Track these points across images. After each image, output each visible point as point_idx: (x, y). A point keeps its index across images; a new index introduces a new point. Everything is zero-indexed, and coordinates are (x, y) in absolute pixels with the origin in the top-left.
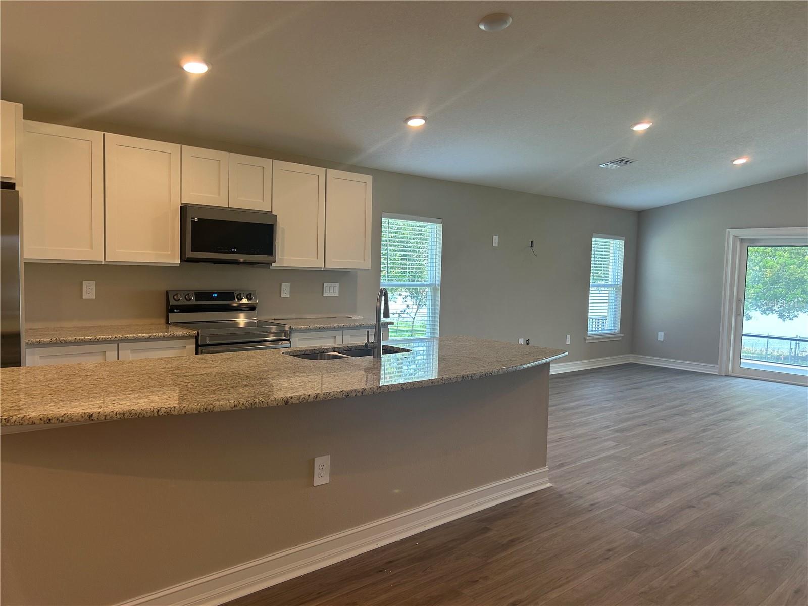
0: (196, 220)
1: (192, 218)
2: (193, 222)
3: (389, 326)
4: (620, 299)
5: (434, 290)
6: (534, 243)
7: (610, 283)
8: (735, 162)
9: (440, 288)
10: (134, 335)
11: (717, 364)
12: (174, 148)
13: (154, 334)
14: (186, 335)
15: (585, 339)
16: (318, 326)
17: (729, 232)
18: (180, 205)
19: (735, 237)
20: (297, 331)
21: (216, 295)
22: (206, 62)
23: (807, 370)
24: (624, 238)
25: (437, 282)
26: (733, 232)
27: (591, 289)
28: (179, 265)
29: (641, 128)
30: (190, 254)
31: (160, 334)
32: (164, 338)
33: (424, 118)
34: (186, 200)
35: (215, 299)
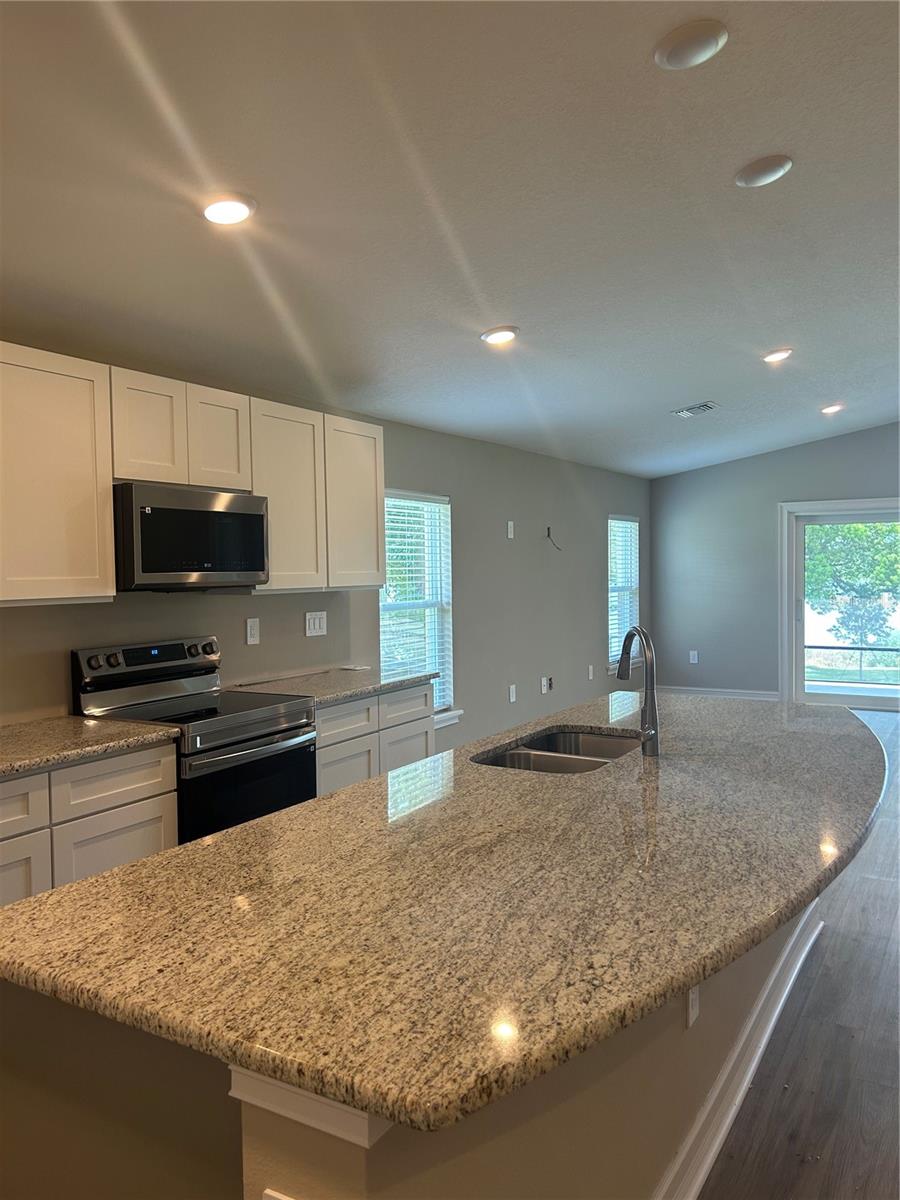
0: (148, 510)
1: (142, 508)
2: (143, 513)
3: (432, 681)
4: (637, 608)
5: (442, 610)
6: (551, 530)
7: (620, 585)
8: (824, 411)
9: (451, 608)
10: (79, 751)
11: (777, 691)
12: (97, 370)
13: (112, 744)
14: (163, 738)
15: (607, 670)
16: (348, 693)
17: (781, 507)
18: (111, 484)
19: (789, 513)
20: (323, 705)
21: (156, 652)
22: (246, 198)
23: (897, 690)
24: (638, 519)
25: (444, 599)
26: (787, 507)
27: (610, 595)
28: (112, 600)
29: (776, 358)
30: (141, 578)
31: (122, 742)
32: (130, 749)
33: (512, 329)
34: (125, 473)
35: (155, 659)
